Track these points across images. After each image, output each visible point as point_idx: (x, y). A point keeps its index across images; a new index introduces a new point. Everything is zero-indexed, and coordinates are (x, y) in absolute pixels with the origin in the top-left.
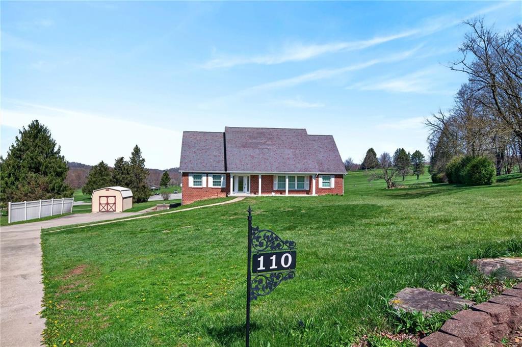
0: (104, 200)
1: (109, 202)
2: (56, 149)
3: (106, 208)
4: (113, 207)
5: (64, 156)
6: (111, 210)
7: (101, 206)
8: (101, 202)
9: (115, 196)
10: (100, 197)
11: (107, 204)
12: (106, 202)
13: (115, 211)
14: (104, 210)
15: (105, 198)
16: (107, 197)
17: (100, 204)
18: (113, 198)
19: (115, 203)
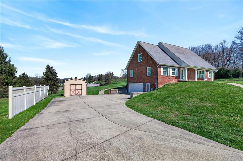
0: (73, 87)
1: (77, 88)
2: (7, 60)
3: (75, 92)
4: (80, 92)
5: (13, 64)
6: (79, 94)
7: (71, 91)
8: (71, 89)
9: (81, 84)
10: (70, 85)
11: (76, 90)
12: (75, 89)
13: (81, 94)
14: (73, 94)
15: (75, 86)
16: (76, 85)
17: (70, 90)
18: (80, 86)
19: (81, 89)
